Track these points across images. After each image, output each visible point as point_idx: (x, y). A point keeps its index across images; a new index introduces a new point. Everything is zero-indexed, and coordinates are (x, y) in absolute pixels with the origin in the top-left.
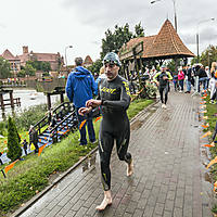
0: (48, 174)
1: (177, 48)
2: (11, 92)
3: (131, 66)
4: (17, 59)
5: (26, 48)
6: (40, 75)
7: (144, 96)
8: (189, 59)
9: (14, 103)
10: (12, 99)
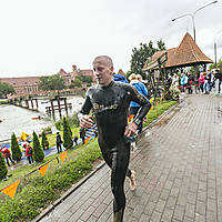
0: (92, 161)
1: (196, 56)
2: (65, 99)
3: (157, 74)
4: (69, 75)
5: (74, 67)
6: (84, 86)
7: (168, 98)
8: (208, 65)
9: (68, 107)
10: (66, 104)
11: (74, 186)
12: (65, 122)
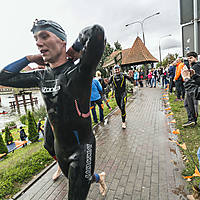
2: (30, 94)
8: (155, 64)
9: (33, 101)
10: (31, 99)
11: (36, 177)
12: (30, 116)
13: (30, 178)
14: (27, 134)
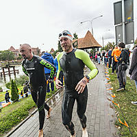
0: (29, 109)
2: (14, 67)
4: (17, 51)
10: (14, 71)
11: (14, 128)
12: (13, 83)
13: (10, 129)
14: (10, 96)
